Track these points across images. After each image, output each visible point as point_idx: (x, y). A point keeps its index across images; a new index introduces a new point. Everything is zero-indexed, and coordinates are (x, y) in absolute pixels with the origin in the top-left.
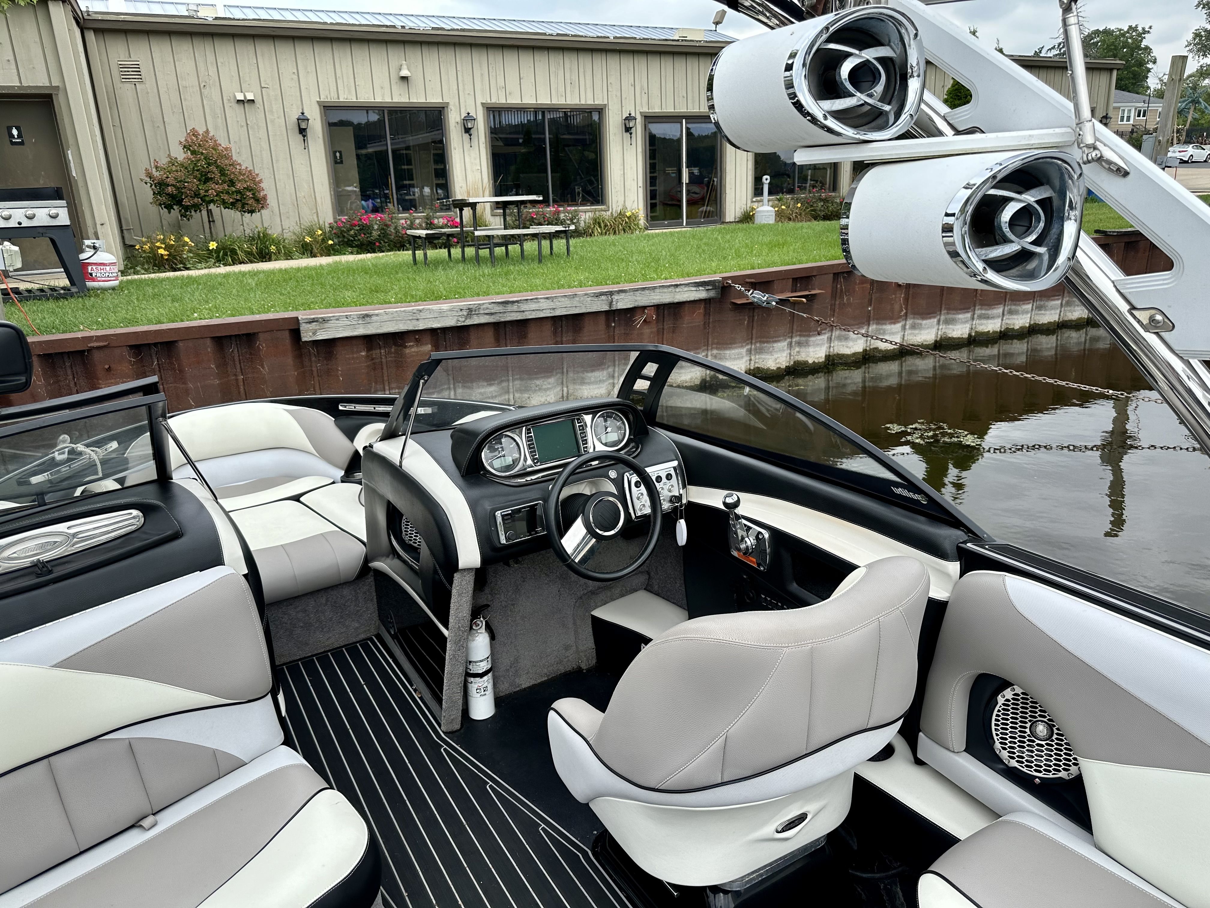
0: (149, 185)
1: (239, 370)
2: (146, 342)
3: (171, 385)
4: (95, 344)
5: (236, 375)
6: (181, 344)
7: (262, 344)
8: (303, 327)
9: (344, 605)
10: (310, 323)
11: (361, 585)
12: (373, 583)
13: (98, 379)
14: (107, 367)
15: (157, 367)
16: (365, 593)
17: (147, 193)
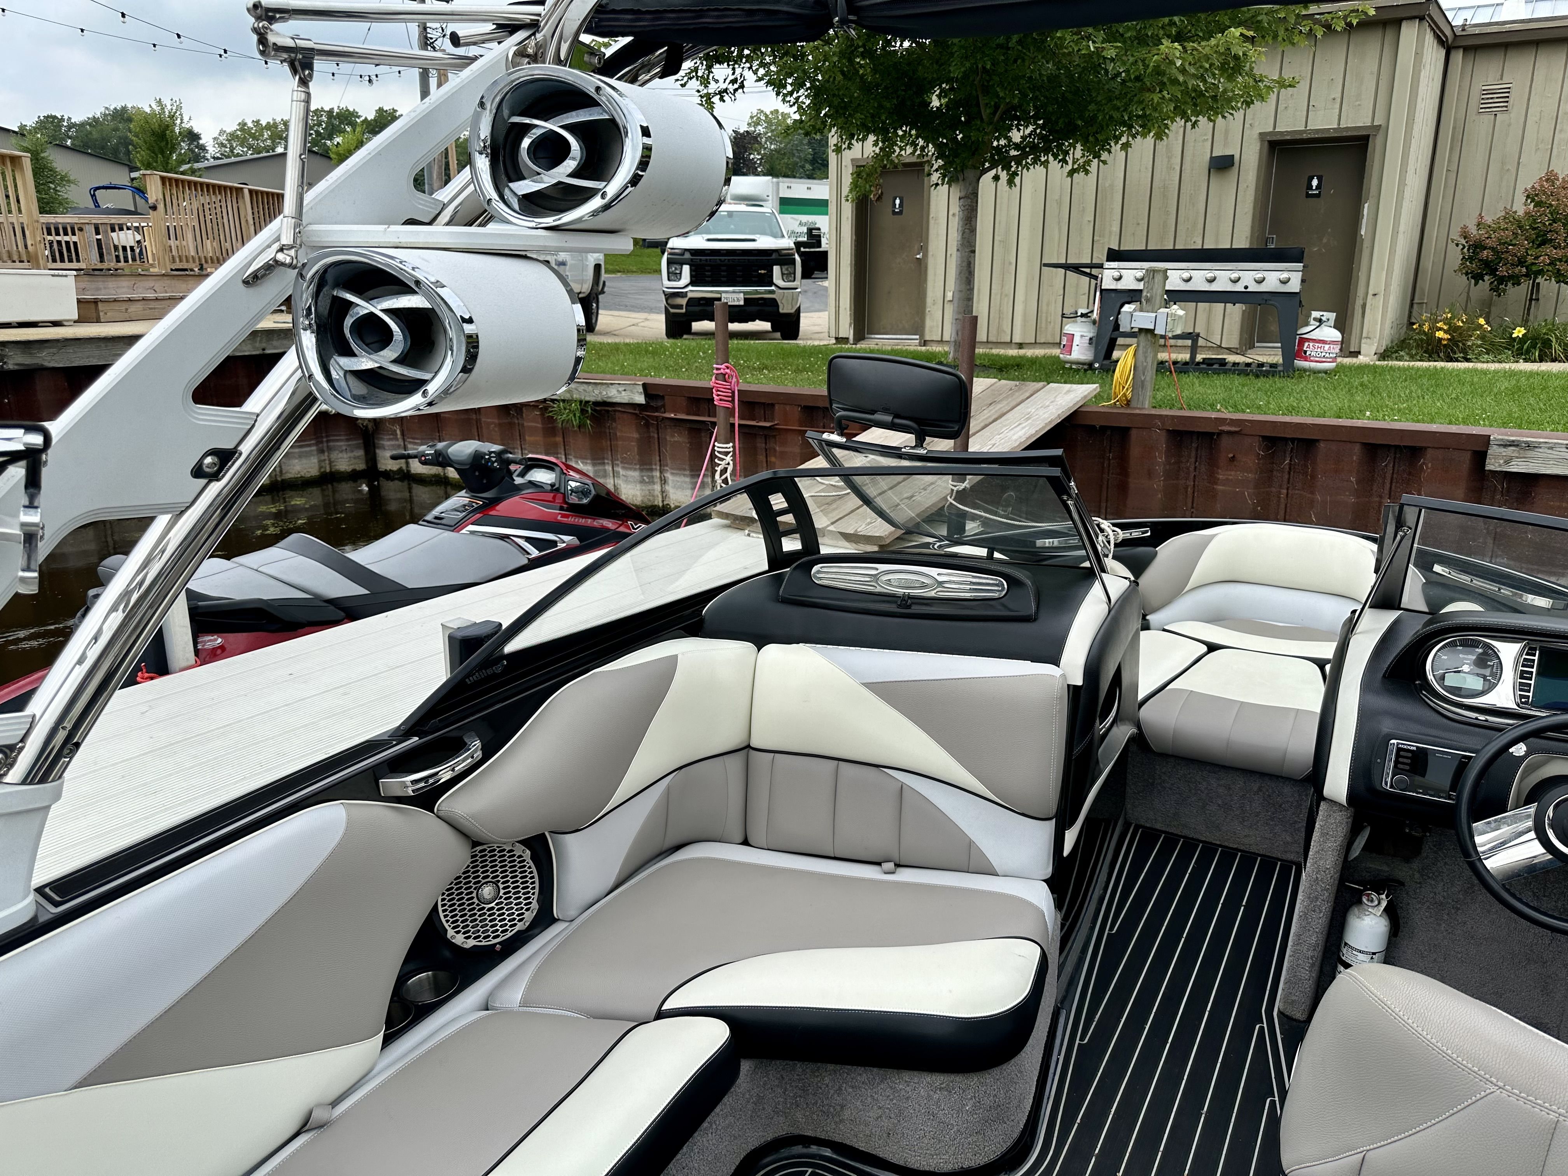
0: (1461, 247)
1: (1387, 492)
2: (1283, 435)
3: (1297, 492)
4: (1226, 428)
5: (1381, 497)
6: (1322, 445)
7: (1427, 464)
8: (1493, 450)
10: (1505, 446)
13: (1218, 468)
14: (1231, 455)
15: (1287, 467)
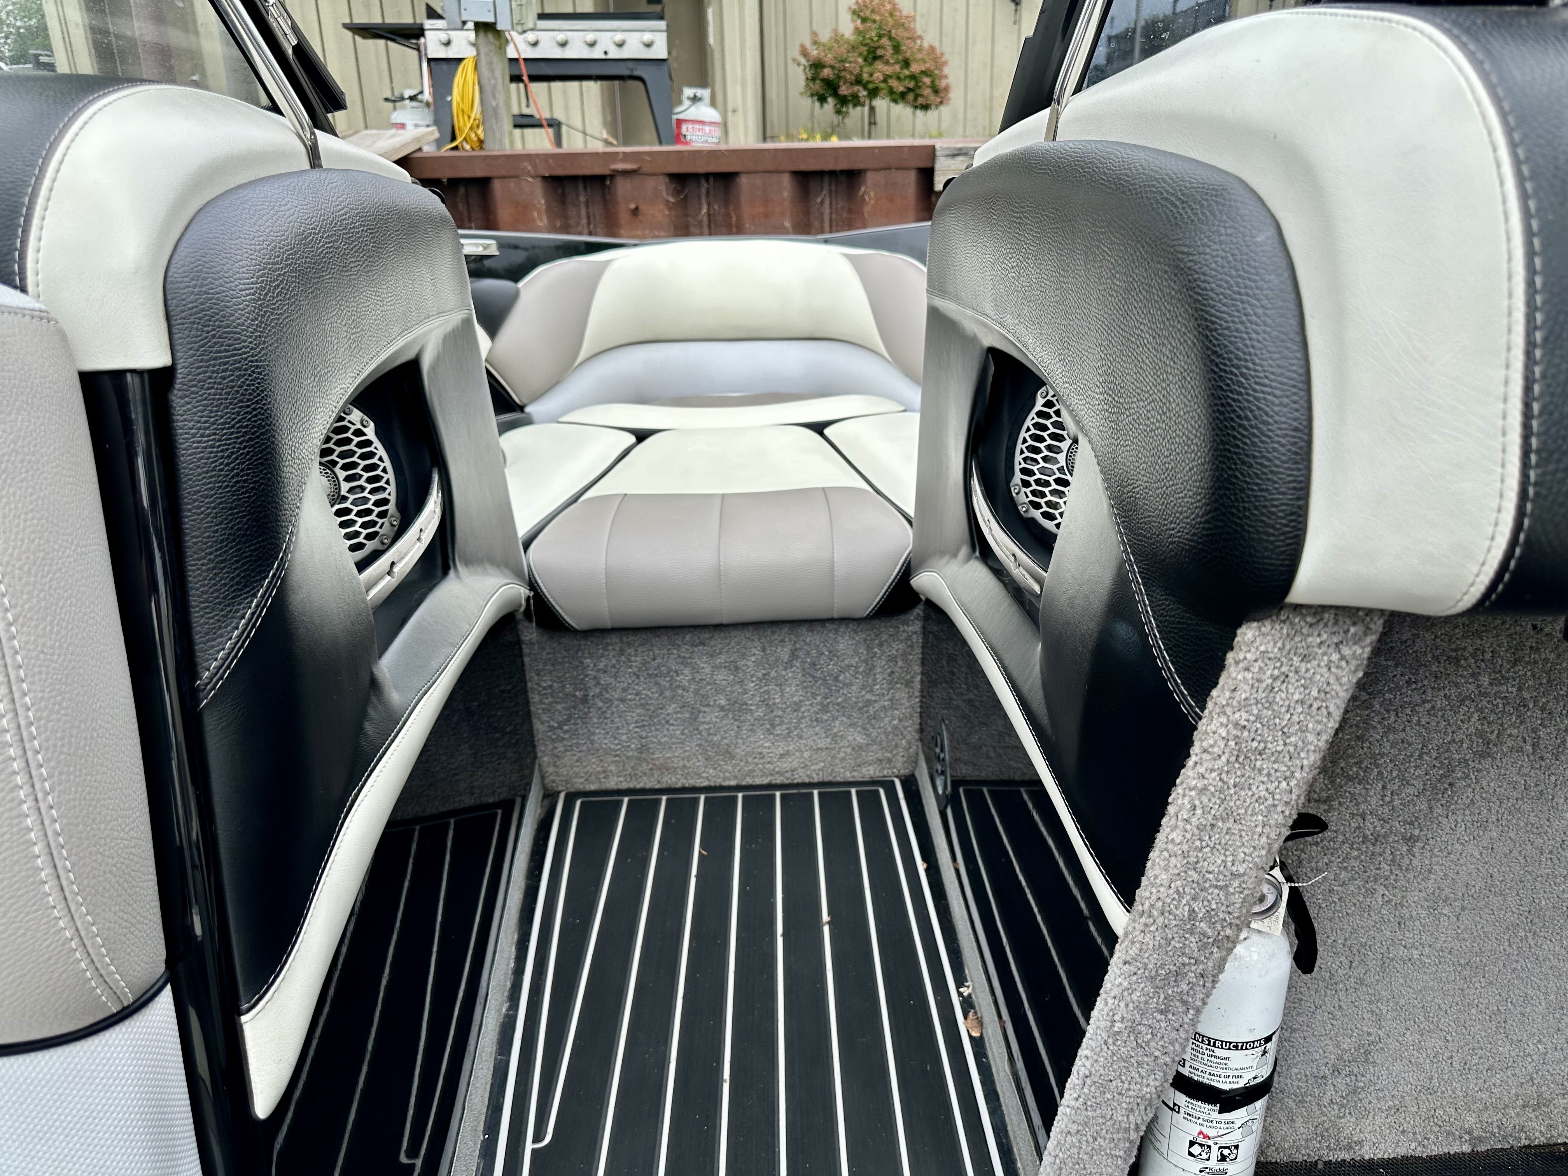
0: (802, 67)
6: (744, 180)
7: (870, 192)
8: (940, 161)
9: (836, 679)
10: (953, 156)
11: (885, 637)
12: (918, 640)
14: (632, 207)
16: (892, 659)
17: (799, 77)
